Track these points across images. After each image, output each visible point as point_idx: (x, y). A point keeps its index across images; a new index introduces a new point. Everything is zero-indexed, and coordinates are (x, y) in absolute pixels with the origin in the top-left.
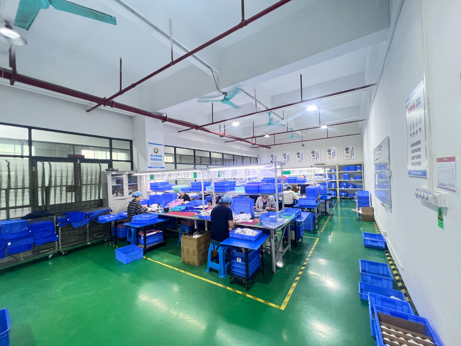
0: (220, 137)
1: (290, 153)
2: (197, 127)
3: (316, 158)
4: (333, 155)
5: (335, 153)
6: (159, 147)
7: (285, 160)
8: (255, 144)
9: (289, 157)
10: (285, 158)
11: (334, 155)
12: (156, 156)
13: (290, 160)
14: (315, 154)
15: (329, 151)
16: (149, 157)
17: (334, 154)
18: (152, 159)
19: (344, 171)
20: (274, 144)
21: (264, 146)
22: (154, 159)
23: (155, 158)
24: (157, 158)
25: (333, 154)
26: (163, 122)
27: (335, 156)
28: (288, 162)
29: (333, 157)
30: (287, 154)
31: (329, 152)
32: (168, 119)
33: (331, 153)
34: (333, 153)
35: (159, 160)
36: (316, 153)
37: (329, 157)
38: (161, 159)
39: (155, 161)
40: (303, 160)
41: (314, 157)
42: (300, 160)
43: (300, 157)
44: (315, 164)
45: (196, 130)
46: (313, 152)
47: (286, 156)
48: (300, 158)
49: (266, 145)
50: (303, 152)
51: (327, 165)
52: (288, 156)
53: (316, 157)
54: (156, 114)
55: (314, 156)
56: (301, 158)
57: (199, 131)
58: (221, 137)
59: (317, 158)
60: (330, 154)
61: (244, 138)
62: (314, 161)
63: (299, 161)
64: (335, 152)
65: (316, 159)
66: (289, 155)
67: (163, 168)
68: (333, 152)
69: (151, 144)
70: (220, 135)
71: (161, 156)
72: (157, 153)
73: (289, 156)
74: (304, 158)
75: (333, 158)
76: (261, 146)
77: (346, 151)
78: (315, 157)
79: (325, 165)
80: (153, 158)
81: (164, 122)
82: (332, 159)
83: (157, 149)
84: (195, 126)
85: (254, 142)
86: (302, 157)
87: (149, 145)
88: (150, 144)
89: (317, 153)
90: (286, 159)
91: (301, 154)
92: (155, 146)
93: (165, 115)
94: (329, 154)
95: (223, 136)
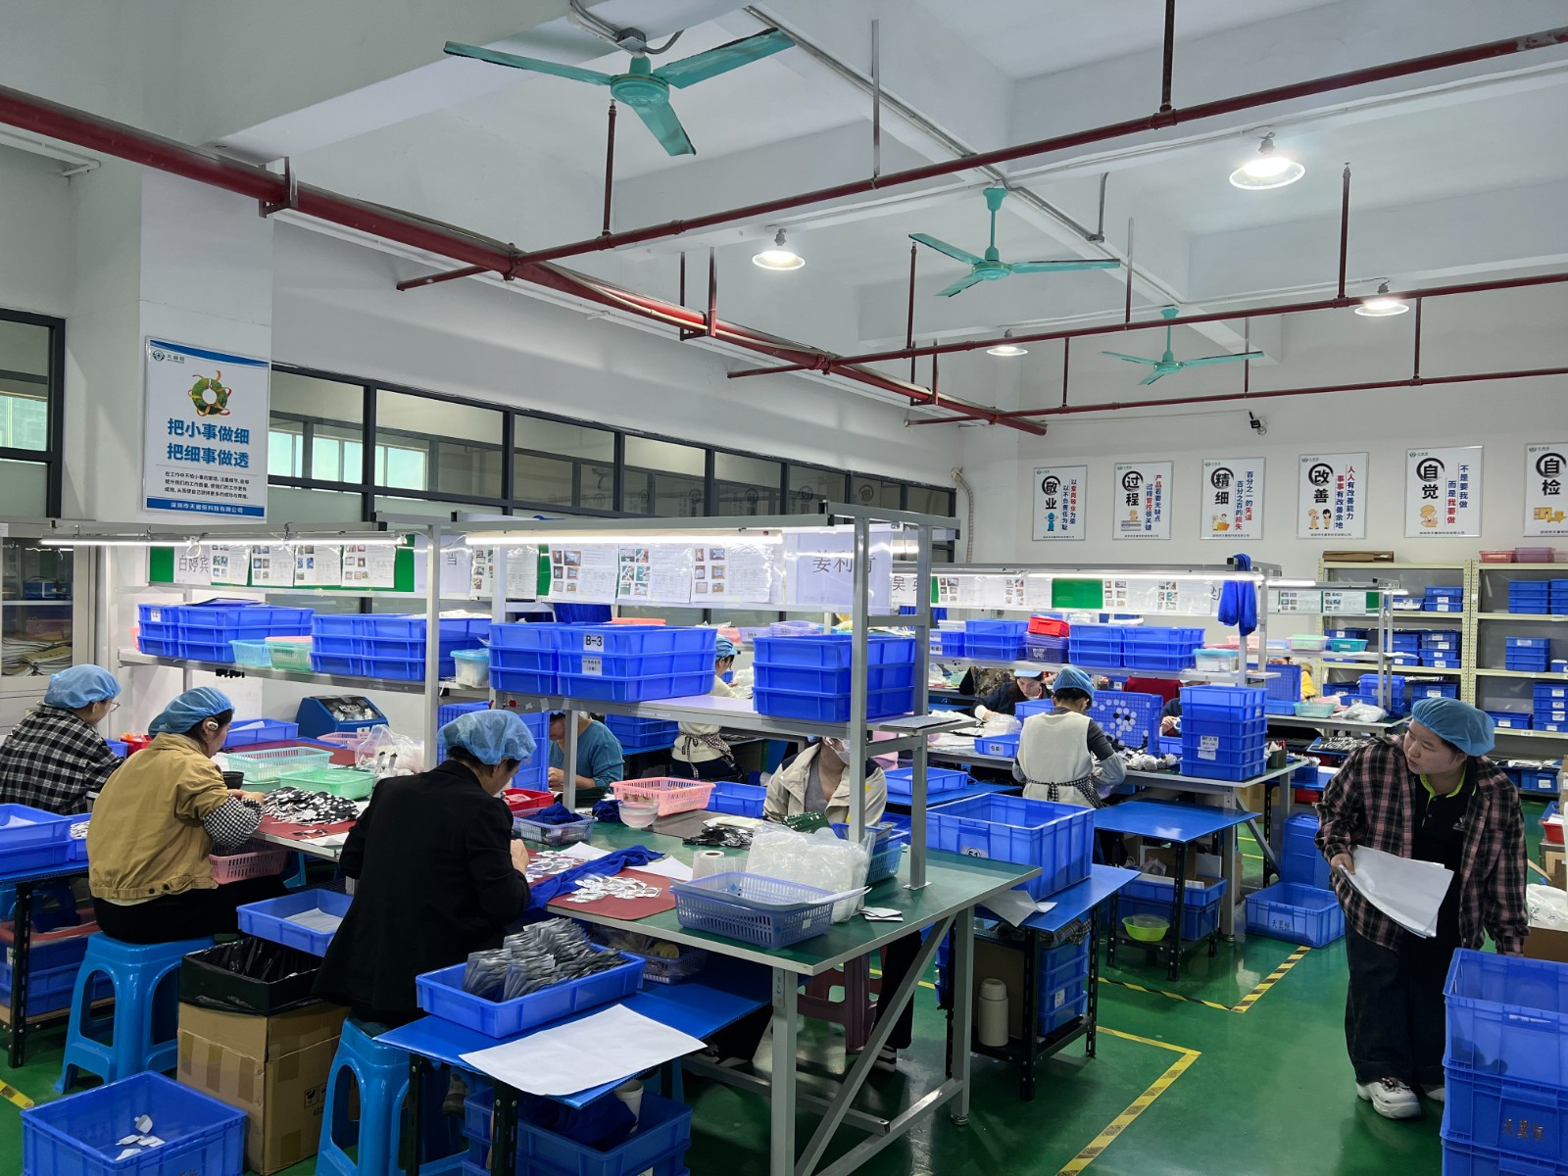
0: (683, 337)
1: (1164, 470)
2: (511, 262)
3: (1334, 513)
4: (1451, 502)
5: (1464, 486)
6: (231, 376)
7: (1133, 513)
8: (927, 400)
9: (1158, 498)
10: (1132, 500)
11: (1458, 499)
12: (209, 432)
13: (1164, 515)
14: (1331, 487)
15: (1428, 471)
16: (160, 439)
17: (1458, 490)
18: (174, 451)
19: (1515, 610)
20: (1059, 404)
21: (995, 417)
22: (193, 454)
23: (200, 442)
24: (216, 445)
25: (1452, 493)
26: (265, 211)
27: (1464, 505)
28: (1149, 528)
29: (1451, 511)
30: (1149, 479)
31: (1424, 478)
32: (293, 193)
33: (1441, 483)
34: (1452, 484)
35: (225, 458)
36: (1341, 478)
37: (1426, 512)
38: (244, 456)
39: (200, 467)
40: (1249, 518)
41: (1322, 506)
42: (1231, 520)
43: (1233, 498)
44: (1326, 554)
45: (507, 277)
46: (1319, 475)
47: (1142, 492)
48: (1230, 508)
49: (1006, 406)
50: (1256, 467)
51: (1408, 562)
52: (1156, 493)
53: (1340, 510)
54: (212, 156)
55: (1321, 496)
56: (1239, 505)
57: (521, 286)
58: (689, 336)
59: (1345, 513)
60: (1435, 488)
61: (846, 354)
62: (1322, 530)
63: (1226, 526)
64: (1464, 477)
65: (1333, 520)
66: (1159, 485)
67: (259, 512)
68: (1456, 477)
69: (173, 353)
70: (683, 327)
71: (243, 436)
72: (214, 410)
73: (1158, 491)
74: (1256, 509)
75: (1451, 520)
76: (975, 413)
77: (1543, 479)
78: (1331, 504)
79: (1391, 560)
80: (185, 441)
81: (271, 210)
82: (1442, 525)
83: (217, 387)
84: (498, 251)
85: (922, 387)
86: (1244, 499)
87: (157, 357)
88: (166, 352)
89: (1345, 483)
90: (1141, 509)
91: (1240, 484)
92: (208, 369)
93: (277, 169)
94: (1425, 488)
95: (699, 333)
